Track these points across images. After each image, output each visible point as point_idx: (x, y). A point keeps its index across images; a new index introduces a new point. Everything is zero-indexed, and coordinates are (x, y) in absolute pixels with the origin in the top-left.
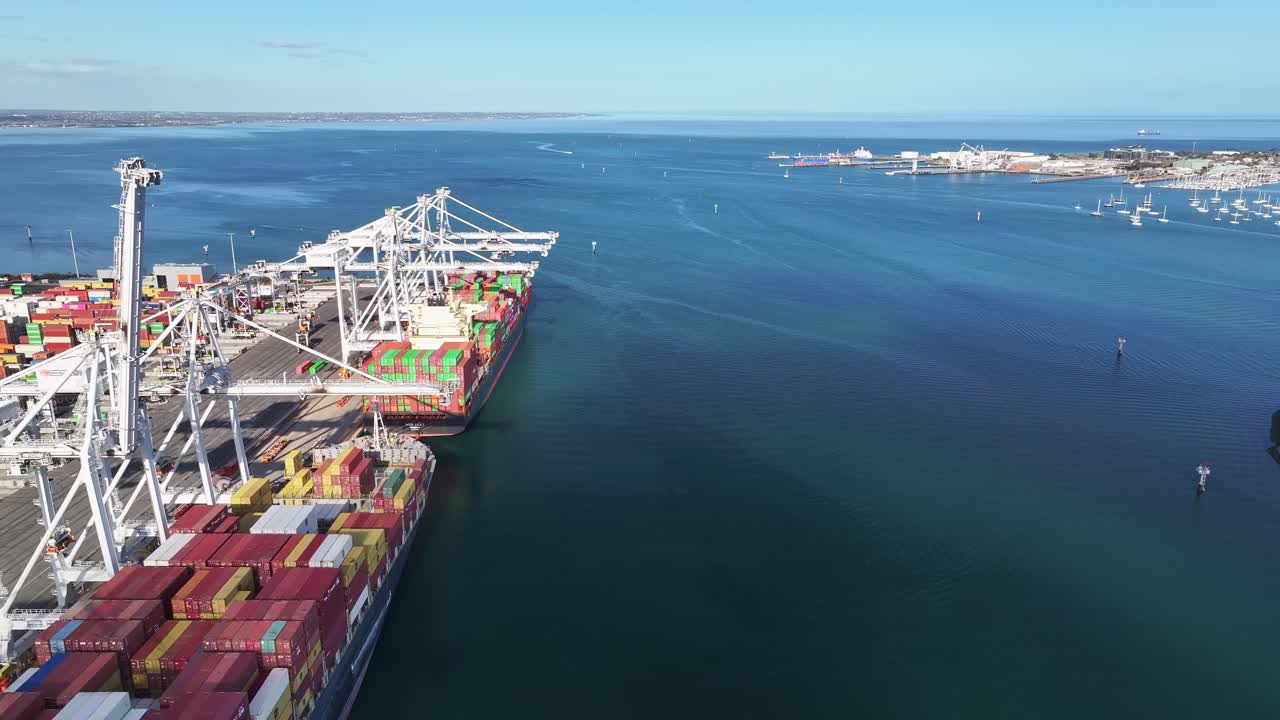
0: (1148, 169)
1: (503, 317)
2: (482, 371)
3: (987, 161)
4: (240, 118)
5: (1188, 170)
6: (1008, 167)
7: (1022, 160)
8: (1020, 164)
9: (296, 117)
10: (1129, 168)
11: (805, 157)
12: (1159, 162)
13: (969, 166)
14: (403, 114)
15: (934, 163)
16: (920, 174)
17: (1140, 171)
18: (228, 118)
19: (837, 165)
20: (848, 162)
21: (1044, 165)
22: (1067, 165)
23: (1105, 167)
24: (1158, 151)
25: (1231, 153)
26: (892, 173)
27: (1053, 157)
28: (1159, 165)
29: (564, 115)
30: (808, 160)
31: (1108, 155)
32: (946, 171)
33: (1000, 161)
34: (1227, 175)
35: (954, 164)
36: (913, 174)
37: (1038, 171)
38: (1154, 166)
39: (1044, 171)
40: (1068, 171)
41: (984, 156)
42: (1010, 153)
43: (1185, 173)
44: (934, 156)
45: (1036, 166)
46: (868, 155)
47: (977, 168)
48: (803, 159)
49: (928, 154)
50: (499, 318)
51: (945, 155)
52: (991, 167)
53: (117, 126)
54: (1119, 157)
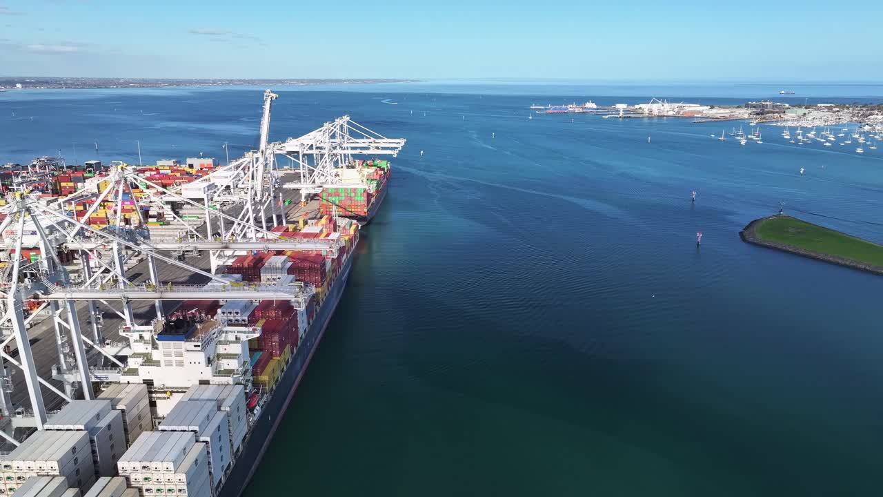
0: (770, 115)
1: (380, 178)
2: (373, 200)
3: (668, 109)
4: (178, 83)
5: (794, 115)
6: (681, 113)
7: (691, 109)
8: (689, 111)
9: (214, 82)
10: (757, 114)
11: (553, 107)
12: (778, 110)
13: (656, 112)
14: (287, 80)
15: (635, 111)
16: (624, 117)
17: (764, 116)
18: (171, 83)
19: (574, 112)
20: (581, 110)
21: (704, 112)
22: (719, 112)
23: (743, 113)
24: (778, 104)
25: (829, 105)
26: (607, 117)
27: (712, 107)
28: (777, 112)
29: (395, 81)
30: (555, 109)
31: (747, 106)
32: (641, 116)
33: (676, 110)
34: (816, 118)
35: (646, 112)
36: (620, 117)
37: (700, 115)
38: (774, 113)
39: (704, 115)
40: (718, 116)
41: (667, 106)
42: (684, 105)
43: (791, 117)
44: (637, 107)
45: (699, 112)
46: (594, 106)
47: (662, 114)
48: (551, 109)
49: (633, 106)
50: (378, 178)
51: (643, 106)
52: (671, 113)
53: (98, 88)
54: (754, 107)
